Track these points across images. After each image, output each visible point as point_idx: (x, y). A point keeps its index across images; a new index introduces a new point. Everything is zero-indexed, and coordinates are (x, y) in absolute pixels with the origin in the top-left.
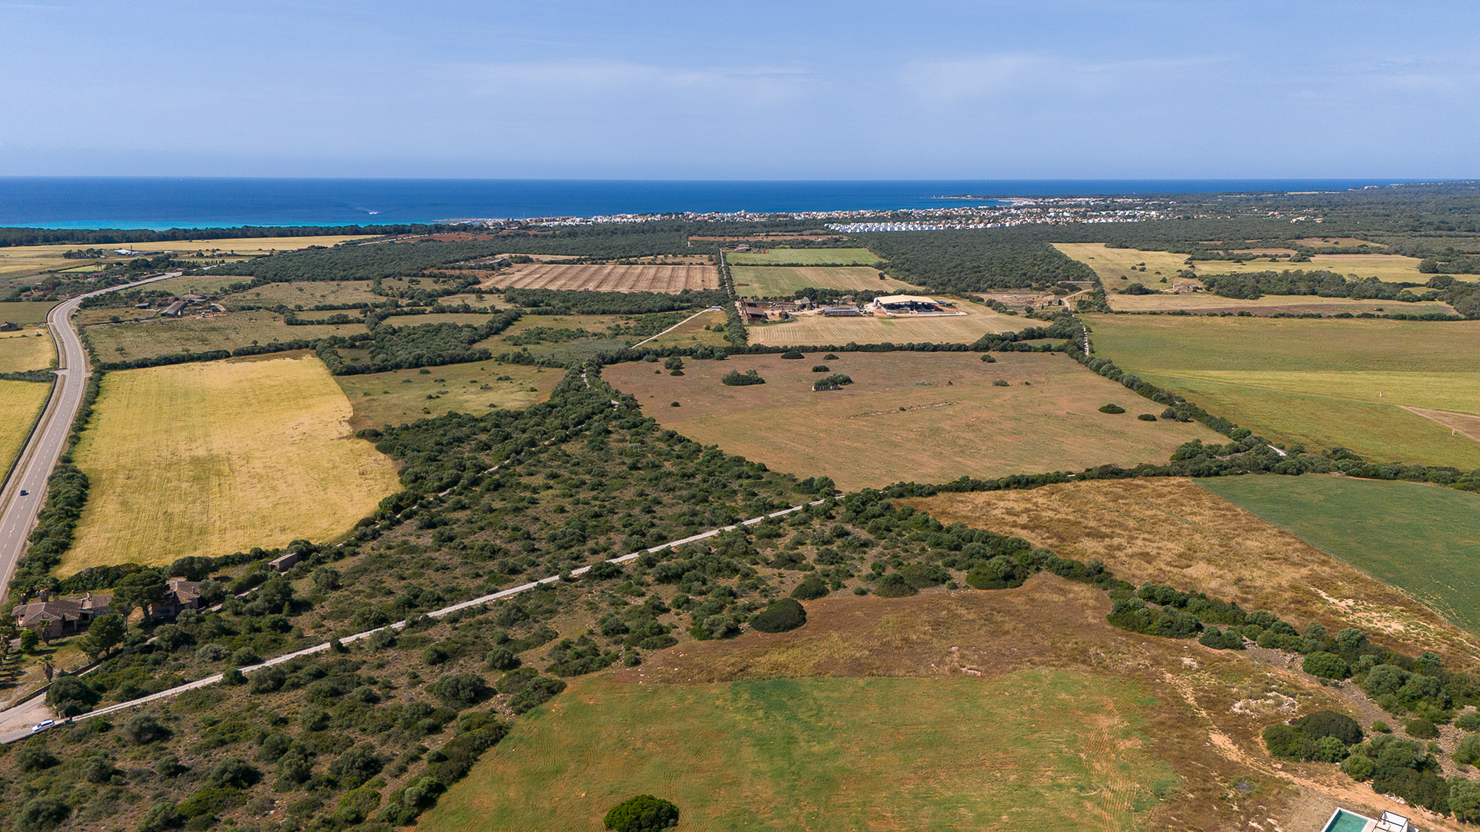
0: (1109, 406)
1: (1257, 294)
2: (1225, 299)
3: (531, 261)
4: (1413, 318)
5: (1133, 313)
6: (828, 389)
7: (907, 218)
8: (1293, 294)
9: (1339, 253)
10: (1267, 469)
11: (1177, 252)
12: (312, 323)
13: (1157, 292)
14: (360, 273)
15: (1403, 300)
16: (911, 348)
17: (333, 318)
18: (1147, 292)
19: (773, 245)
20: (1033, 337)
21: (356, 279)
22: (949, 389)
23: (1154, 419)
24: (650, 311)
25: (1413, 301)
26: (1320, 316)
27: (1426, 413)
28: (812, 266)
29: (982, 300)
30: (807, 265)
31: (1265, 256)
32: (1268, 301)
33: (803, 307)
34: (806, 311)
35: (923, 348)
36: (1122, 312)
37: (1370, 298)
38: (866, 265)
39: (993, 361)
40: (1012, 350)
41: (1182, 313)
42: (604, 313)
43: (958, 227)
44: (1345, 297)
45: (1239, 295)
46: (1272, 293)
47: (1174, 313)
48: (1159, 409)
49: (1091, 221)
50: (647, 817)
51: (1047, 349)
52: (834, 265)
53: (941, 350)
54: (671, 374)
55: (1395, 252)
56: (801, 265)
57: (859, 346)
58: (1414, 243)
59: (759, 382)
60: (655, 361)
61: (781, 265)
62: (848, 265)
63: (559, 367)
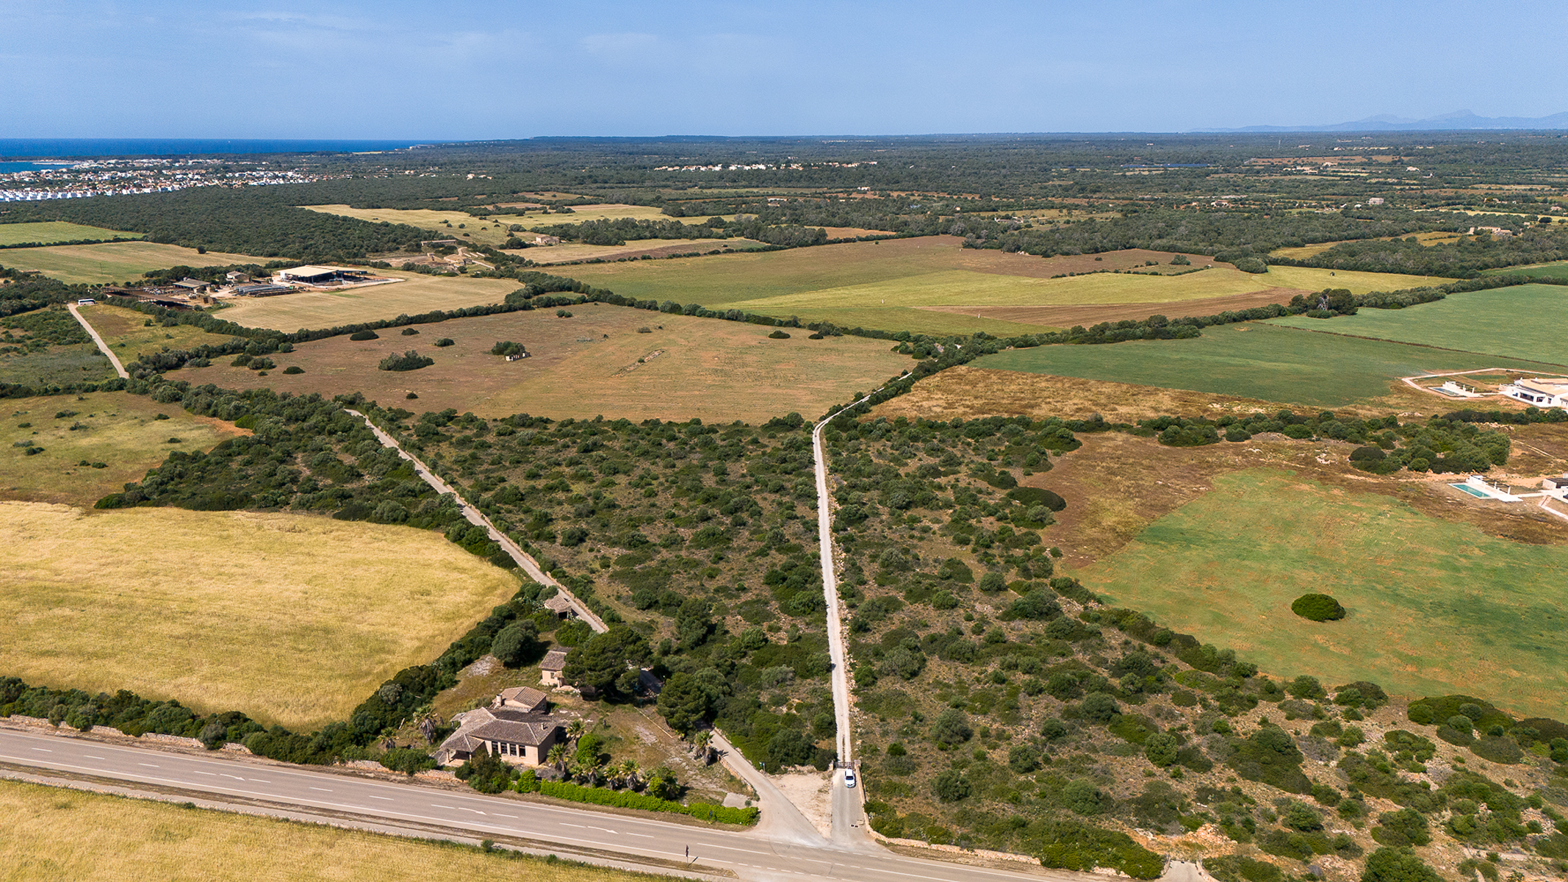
0: (777, 333)
1: (619, 241)
2: (600, 247)
8: (641, 238)
13: (532, 245)
16: (463, 314)
20: (537, 293)
23: (821, 337)
29: (387, 266)
34: (211, 294)
35: (477, 312)
39: (569, 316)
41: (598, 261)
43: (108, 193)
45: (608, 243)
53: (493, 313)
54: (285, 372)
55: (618, 202)
56: (40, 245)
57: (412, 318)
58: (618, 193)
59: (429, 362)
60: (207, 365)
61: (10, 247)
62: (109, 241)
63: (93, 390)
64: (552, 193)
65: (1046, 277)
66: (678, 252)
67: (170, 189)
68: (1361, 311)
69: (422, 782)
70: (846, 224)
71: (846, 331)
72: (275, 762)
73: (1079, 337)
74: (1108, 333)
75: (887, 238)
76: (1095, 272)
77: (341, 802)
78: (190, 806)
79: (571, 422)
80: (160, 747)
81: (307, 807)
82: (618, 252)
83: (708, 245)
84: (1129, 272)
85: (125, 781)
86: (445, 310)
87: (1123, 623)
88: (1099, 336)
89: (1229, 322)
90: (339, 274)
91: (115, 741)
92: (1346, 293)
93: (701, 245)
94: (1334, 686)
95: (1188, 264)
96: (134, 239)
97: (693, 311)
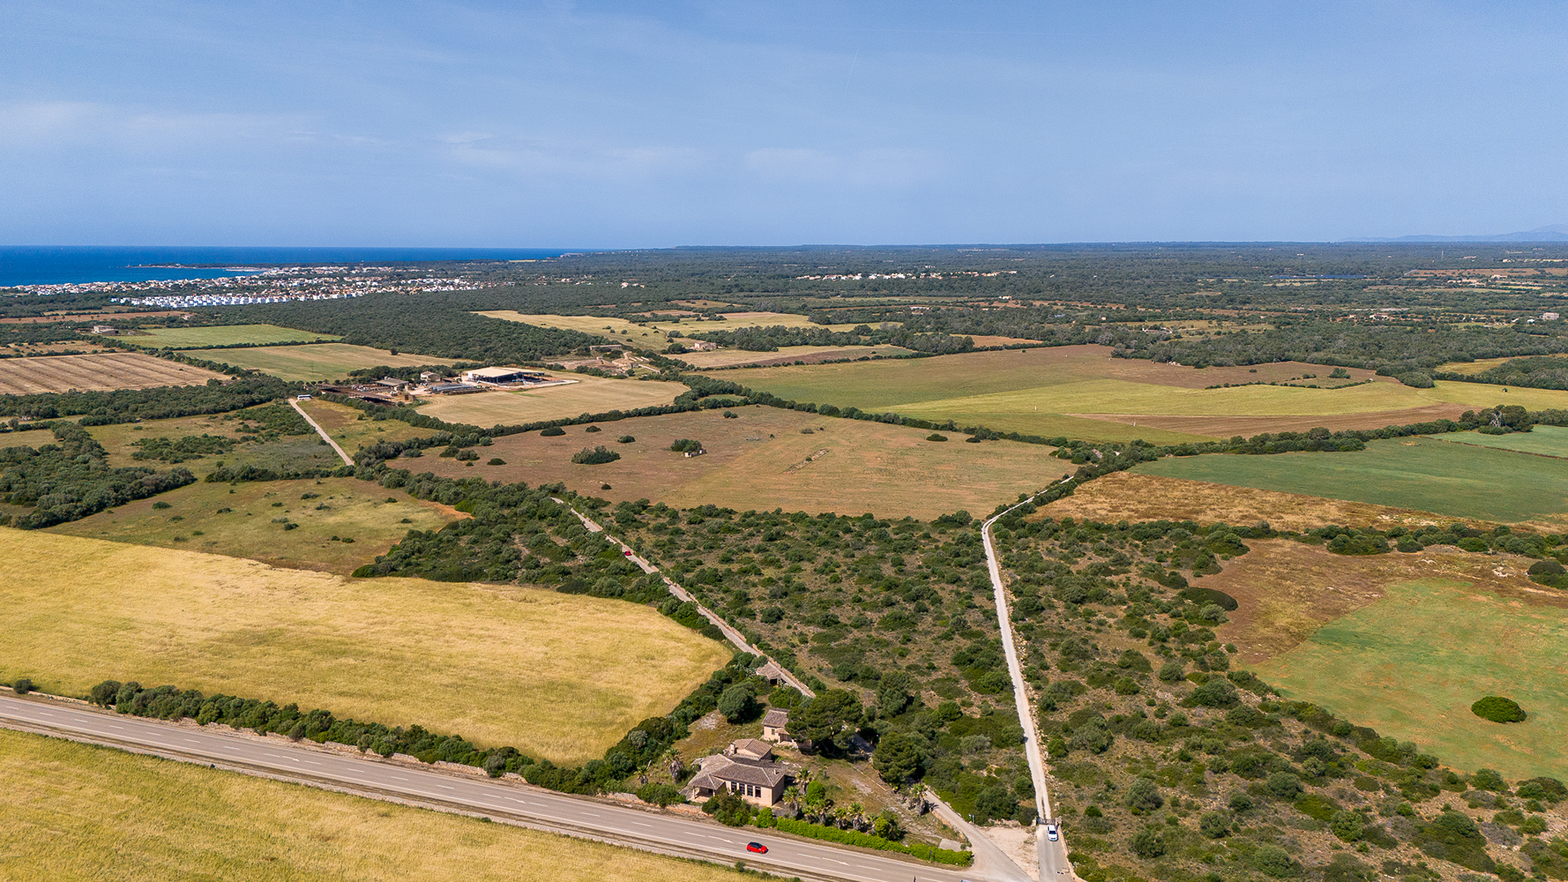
0: (934, 436)
1: (772, 347)
2: (755, 353)
5: (717, 369)
6: (698, 453)
11: (602, 316)
16: (639, 413)
20: (703, 395)
23: (978, 441)
27: (1085, 416)
29: (562, 368)
34: (409, 391)
35: (651, 412)
36: (708, 369)
37: (846, 344)
39: (735, 417)
41: (755, 366)
42: (181, 415)
44: (830, 345)
45: (762, 349)
46: (782, 346)
47: (749, 367)
53: (665, 413)
54: (489, 464)
55: (765, 310)
56: (254, 346)
57: (593, 417)
58: (765, 301)
59: (616, 457)
60: (419, 455)
61: (228, 347)
63: (328, 476)
64: (702, 302)
65: (1200, 387)
66: (829, 358)
67: (354, 295)
68: (1536, 428)
69: (673, 814)
70: (992, 333)
71: (1001, 435)
72: (548, 791)
73: (1238, 446)
74: (1269, 443)
75: (1033, 346)
76: (1250, 384)
77: (610, 826)
78: (486, 821)
79: (753, 513)
80: (451, 773)
81: (581, 828)
82: (772, 358)
83: (857, 352)
84: (1286, 385)
85: (429, 798)
86: (622, 410)
87: (1301, 714)
88: (1259, 446)
89: (1395, 436)
90: (520, 375)
91: (414, 767)
92: (1520, 410)
93: (850, 351)
94: (1515, 780)
95: (1348, 378)
96: (333, 342)
97: (851, 414)
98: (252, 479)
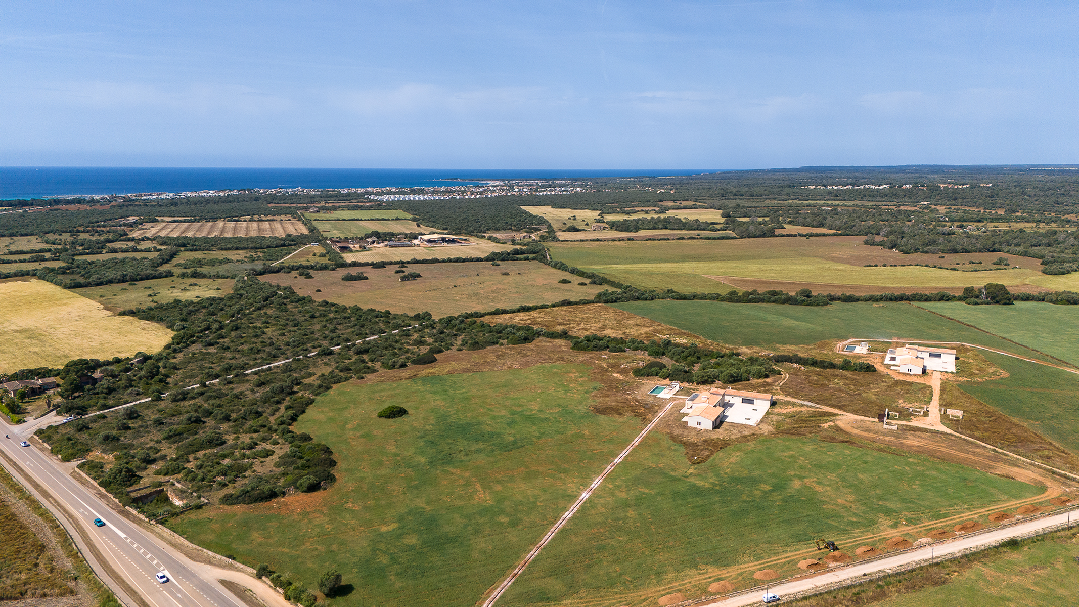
0: (563, 280)
1: (637, 229)
2: (621, 233)
3: (157, 221)
4: (714, 239)
5: (571, 241)
6: (408, 280)
7: (421, 192)
8: (656, 229)
9: (682, 209)
10: (638, 299)
11: (594, 210)
12: (16, 262)
13: (584, 230)
14: (24, 231)
15: (710, 231)
16: (450, 260)
17: (32, 257)
18: (578, 230)
19: (335, 209)
20: (518, 254)
21: (22, 235)
22: (478, 277)
23: (586, 284)
24: (269, 247)
25: (716, 231)
26: (668, 239)
27: (712, 277)
28: (368, 220)
29: (485, 237)
30: (365, 220)
31: (642, 211)
32: (643, 233)
33: (373, 242)
34: (375, 245)
35: (457, 260)
36: (565, 241)
37: (694, 230)
38: (405, 219)
39: (498, 265)
40: (508, 260)
41: (598, 240)
42: (237, 249)
43: (458, 197)
44: (682, 230)
45: (627, 230)
46: (645, 229)
47: (594, 240)
48: (587, 281)
49: (541, 194)
50: (396, 411)
51: (527, 259)
52: (383, 219)
53: (468, 261)
56: (361, 220)
60: (289, 272)
61: (347, 220)
62: (393, 220)
63: (227, 278)
68: (1015, 304)
90: (443, 239)
95: (1007, 265)
98: (195, 277)
